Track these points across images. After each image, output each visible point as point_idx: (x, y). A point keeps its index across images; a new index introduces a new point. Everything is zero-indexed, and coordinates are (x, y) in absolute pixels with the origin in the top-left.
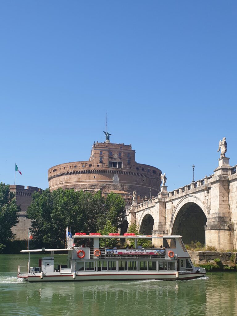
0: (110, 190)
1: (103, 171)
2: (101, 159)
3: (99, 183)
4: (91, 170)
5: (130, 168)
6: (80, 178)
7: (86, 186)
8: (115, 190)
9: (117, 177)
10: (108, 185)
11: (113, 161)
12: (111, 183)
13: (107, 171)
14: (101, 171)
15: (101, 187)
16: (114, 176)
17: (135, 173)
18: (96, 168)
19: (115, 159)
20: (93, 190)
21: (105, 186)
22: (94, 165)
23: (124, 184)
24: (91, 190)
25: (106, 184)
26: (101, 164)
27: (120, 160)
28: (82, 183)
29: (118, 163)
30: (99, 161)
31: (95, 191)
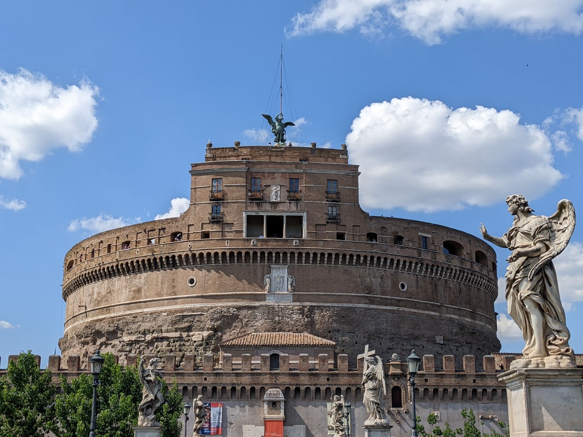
0: (256, 331)
1: (224, 254)
2: (215, 210)
3: (210, 305)
4: (177, 255)
5: (340, 236)
6: (139, 290)
7: (160, 318)
8: (274, 330)
9: (283, 277)
10: (244, 312)
11: (264, 214)
12: (257, 304)
13: (240, 253)
14: (216, 254)
15: (217, 320)
16: (269, 273)
17: (362, 254)
18: (197, 244)
19: (275, 204)
20: (184, 335)
21: (235, 318)
22: (188, 235)
23: (314, 304)
24: (177, 334)
25: (239, 308)
26: (216, 228)
27: (293, 207)
28: (146, 310)
29: (287, 217)
30: (207, 217)
31: (194, 339)
